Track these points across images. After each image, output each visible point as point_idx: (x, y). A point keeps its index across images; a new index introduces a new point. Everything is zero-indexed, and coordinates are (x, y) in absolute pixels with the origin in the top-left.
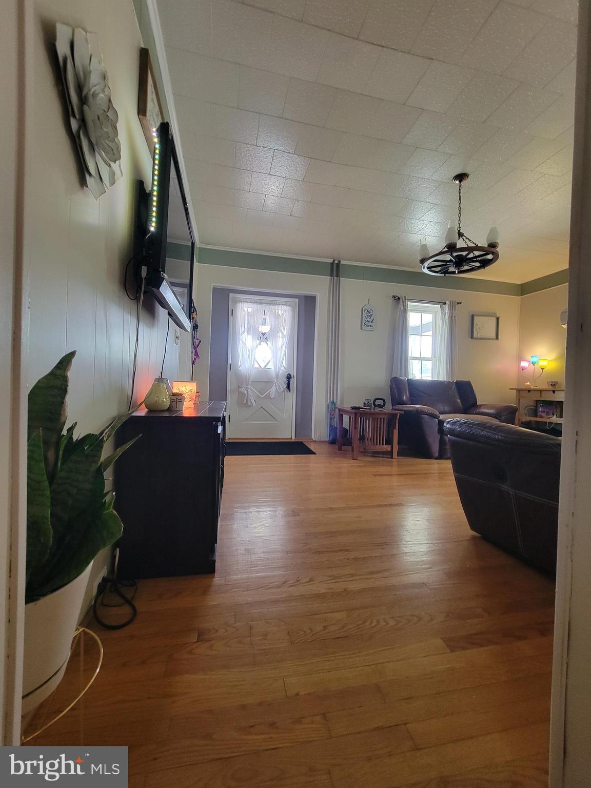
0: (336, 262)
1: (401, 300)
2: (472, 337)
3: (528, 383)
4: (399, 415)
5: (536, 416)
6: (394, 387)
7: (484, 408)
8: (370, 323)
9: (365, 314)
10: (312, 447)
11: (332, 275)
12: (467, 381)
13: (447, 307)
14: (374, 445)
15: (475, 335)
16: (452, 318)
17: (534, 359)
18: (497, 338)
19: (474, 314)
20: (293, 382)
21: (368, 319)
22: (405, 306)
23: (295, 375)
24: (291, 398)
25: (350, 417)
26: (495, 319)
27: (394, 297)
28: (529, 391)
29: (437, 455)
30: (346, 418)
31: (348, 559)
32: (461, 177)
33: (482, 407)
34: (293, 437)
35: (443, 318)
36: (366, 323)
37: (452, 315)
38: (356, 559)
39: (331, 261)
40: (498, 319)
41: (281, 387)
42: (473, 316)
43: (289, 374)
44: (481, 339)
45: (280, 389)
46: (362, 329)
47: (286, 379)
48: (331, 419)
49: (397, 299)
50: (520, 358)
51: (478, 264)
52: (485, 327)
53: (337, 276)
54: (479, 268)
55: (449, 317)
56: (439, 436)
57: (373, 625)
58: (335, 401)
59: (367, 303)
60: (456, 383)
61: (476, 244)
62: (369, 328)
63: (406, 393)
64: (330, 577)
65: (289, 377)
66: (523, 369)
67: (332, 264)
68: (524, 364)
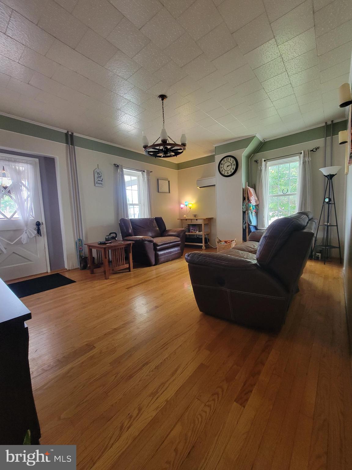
0: (70, 133)
1: (120, 167)
2: (158, 192)
3: (185, 216)
4: (132, 244)
5: (189, 232)
6: (123, 224)
7: (171, 232)
8: (100, 182)
9: (96, 175)
10: (67, 275)
11: (67, 143)
12: (160, 218)
13: (145, 174)
14: (118, 266)
15: (160, 191)
16: (148, 180)
17: (186, 204)
18: (169, 192)
19: (158, 178)
20: (43, 228)
21: (98, 179)
22: (122, 171)
23: (44, 222)
24: (43, 241)
25: (97, 250)
26: (168, 182)
27: (115, 165)
28: (186, 220)
29: (154, 263)
30: (94, 251)
31: (152, 371)
32: (163, 97)
33: (170, 231)
34: (49, 271)
35: (144, 180)
36: (98, 182)
37: (149, 179)
38: (157, 368)
39: (65, 131)
40: (169, 181)
41: (33, 234)
42: (158, 180)
43: (38, 222)
44: (162, 193)
45: (31, 235)
46: (95, 185)
47: (35, 226)
48: (80, 251)
49: (117, 166)
50: (180, 203)
51: (173, 154)
52: (164, 186)
53: (72, 144)
54: (174, 156)
55: (147, 180)
56: (154, 252)
57: (200, 420)
58: (81, 238)
59: (97, 167)
60: (155, 218)
61: (174, 142)
62: (100, 185)
63: (131, 228)
64: (150, 396)
65: (38, 224)
66: (182, 209)
67: (67, 134)
68: (182, 206)
